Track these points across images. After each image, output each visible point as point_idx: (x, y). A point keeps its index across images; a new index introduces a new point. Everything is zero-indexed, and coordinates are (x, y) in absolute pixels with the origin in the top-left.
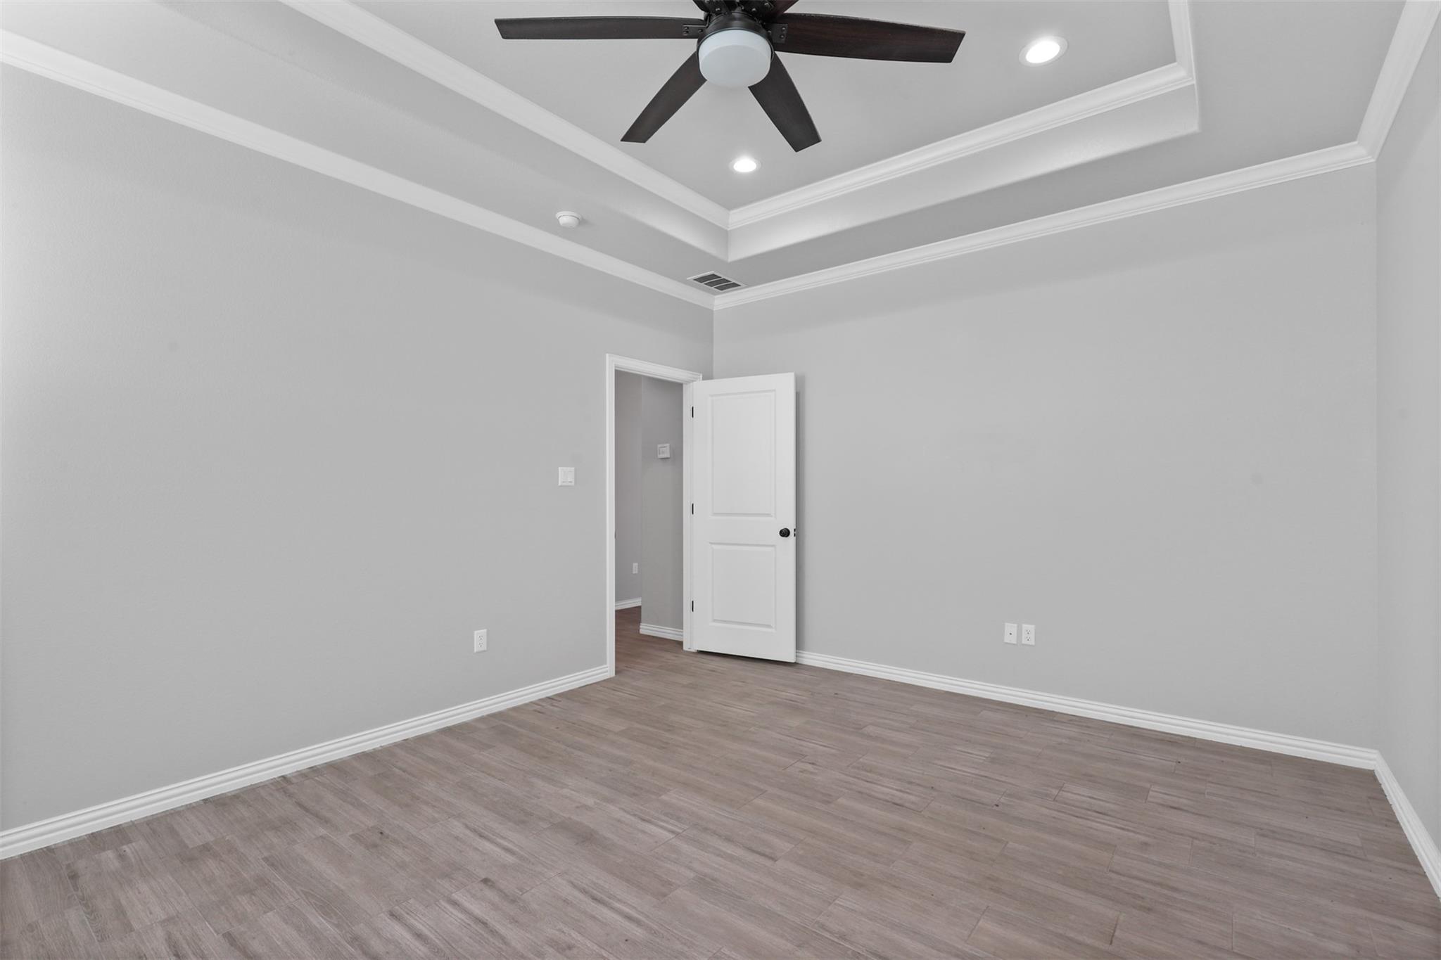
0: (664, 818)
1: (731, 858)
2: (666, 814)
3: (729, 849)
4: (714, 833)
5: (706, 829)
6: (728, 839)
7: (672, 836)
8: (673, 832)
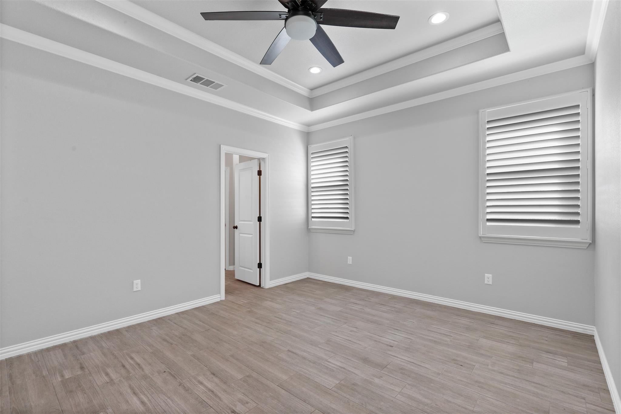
0: (334, 369)
1: (304, 351)
2: (333, 371)
3: (305, 354)
4: (310, 361)
5: (314, 363)
6: (304, 358)
7: (329, 360)
8: (329, 362)
